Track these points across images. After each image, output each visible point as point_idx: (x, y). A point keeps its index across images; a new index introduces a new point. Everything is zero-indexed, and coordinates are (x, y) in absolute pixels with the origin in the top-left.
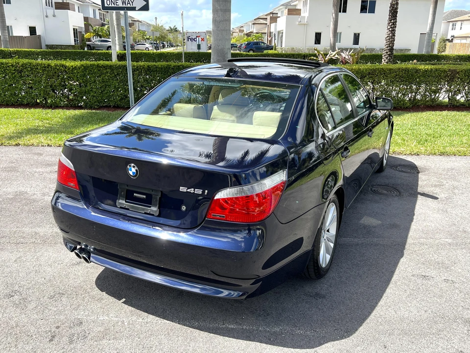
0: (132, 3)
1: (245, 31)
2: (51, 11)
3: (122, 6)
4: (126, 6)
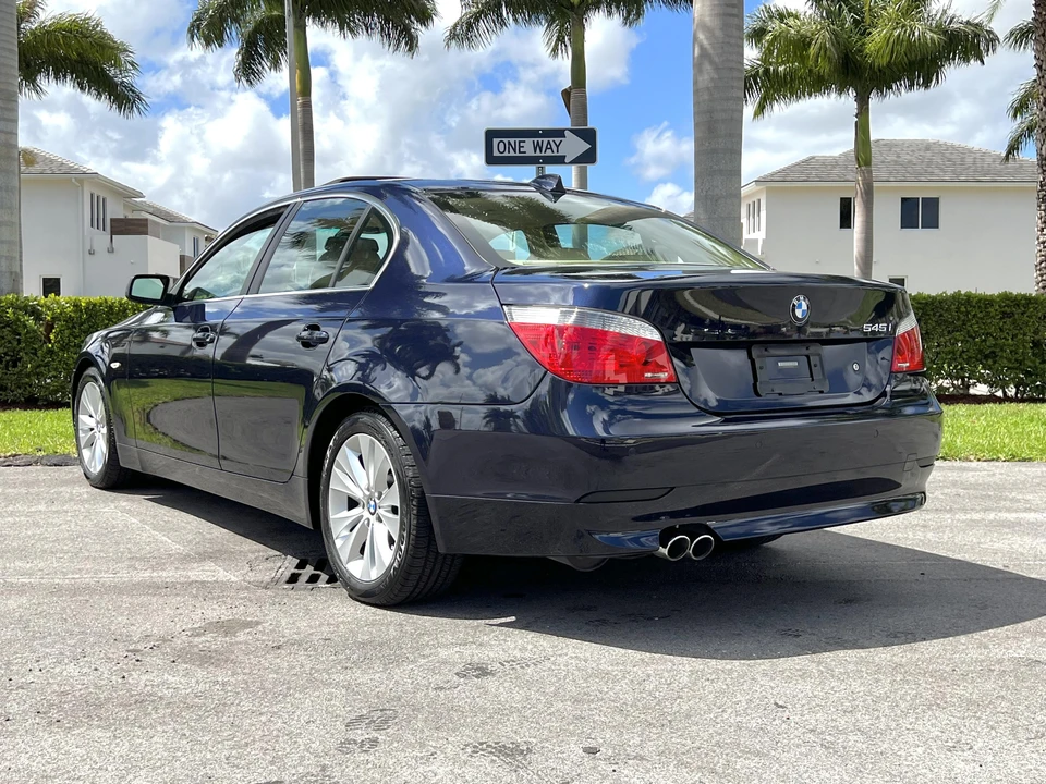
0: (558, 147)
2: (102, 238)
3: (534, 154)
4: (543, 154)
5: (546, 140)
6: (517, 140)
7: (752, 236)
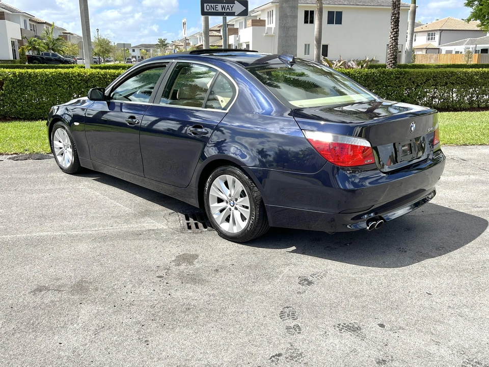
0: (232, 8)
1: (191, 44)
3: (221, 11)
4: (226, 11)
5: (227, 5)
6: (215, 4)
7: (270, 26)
